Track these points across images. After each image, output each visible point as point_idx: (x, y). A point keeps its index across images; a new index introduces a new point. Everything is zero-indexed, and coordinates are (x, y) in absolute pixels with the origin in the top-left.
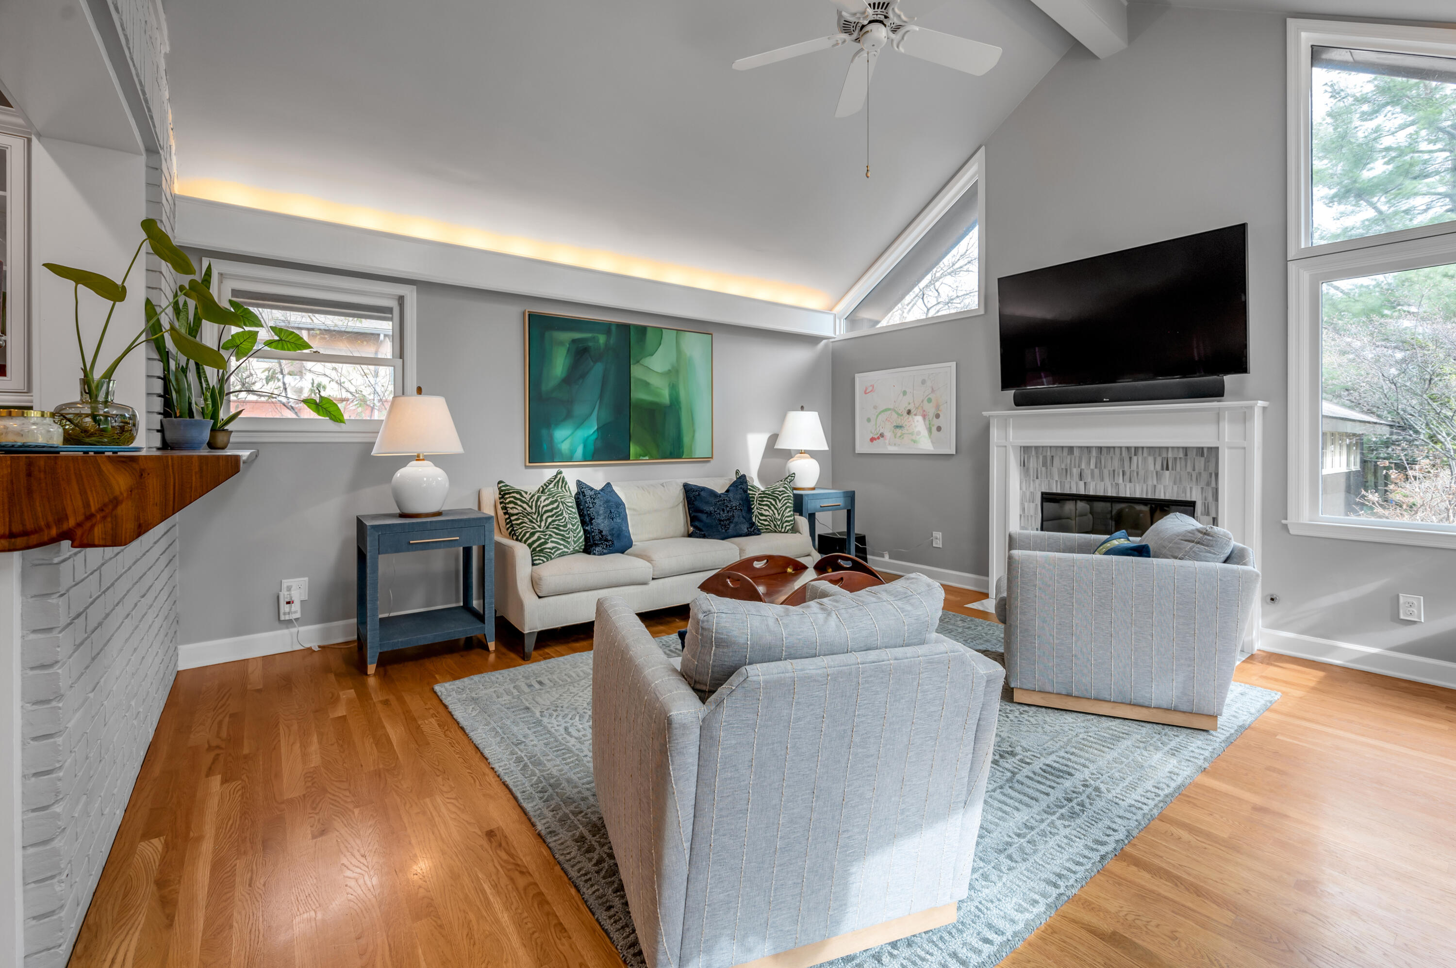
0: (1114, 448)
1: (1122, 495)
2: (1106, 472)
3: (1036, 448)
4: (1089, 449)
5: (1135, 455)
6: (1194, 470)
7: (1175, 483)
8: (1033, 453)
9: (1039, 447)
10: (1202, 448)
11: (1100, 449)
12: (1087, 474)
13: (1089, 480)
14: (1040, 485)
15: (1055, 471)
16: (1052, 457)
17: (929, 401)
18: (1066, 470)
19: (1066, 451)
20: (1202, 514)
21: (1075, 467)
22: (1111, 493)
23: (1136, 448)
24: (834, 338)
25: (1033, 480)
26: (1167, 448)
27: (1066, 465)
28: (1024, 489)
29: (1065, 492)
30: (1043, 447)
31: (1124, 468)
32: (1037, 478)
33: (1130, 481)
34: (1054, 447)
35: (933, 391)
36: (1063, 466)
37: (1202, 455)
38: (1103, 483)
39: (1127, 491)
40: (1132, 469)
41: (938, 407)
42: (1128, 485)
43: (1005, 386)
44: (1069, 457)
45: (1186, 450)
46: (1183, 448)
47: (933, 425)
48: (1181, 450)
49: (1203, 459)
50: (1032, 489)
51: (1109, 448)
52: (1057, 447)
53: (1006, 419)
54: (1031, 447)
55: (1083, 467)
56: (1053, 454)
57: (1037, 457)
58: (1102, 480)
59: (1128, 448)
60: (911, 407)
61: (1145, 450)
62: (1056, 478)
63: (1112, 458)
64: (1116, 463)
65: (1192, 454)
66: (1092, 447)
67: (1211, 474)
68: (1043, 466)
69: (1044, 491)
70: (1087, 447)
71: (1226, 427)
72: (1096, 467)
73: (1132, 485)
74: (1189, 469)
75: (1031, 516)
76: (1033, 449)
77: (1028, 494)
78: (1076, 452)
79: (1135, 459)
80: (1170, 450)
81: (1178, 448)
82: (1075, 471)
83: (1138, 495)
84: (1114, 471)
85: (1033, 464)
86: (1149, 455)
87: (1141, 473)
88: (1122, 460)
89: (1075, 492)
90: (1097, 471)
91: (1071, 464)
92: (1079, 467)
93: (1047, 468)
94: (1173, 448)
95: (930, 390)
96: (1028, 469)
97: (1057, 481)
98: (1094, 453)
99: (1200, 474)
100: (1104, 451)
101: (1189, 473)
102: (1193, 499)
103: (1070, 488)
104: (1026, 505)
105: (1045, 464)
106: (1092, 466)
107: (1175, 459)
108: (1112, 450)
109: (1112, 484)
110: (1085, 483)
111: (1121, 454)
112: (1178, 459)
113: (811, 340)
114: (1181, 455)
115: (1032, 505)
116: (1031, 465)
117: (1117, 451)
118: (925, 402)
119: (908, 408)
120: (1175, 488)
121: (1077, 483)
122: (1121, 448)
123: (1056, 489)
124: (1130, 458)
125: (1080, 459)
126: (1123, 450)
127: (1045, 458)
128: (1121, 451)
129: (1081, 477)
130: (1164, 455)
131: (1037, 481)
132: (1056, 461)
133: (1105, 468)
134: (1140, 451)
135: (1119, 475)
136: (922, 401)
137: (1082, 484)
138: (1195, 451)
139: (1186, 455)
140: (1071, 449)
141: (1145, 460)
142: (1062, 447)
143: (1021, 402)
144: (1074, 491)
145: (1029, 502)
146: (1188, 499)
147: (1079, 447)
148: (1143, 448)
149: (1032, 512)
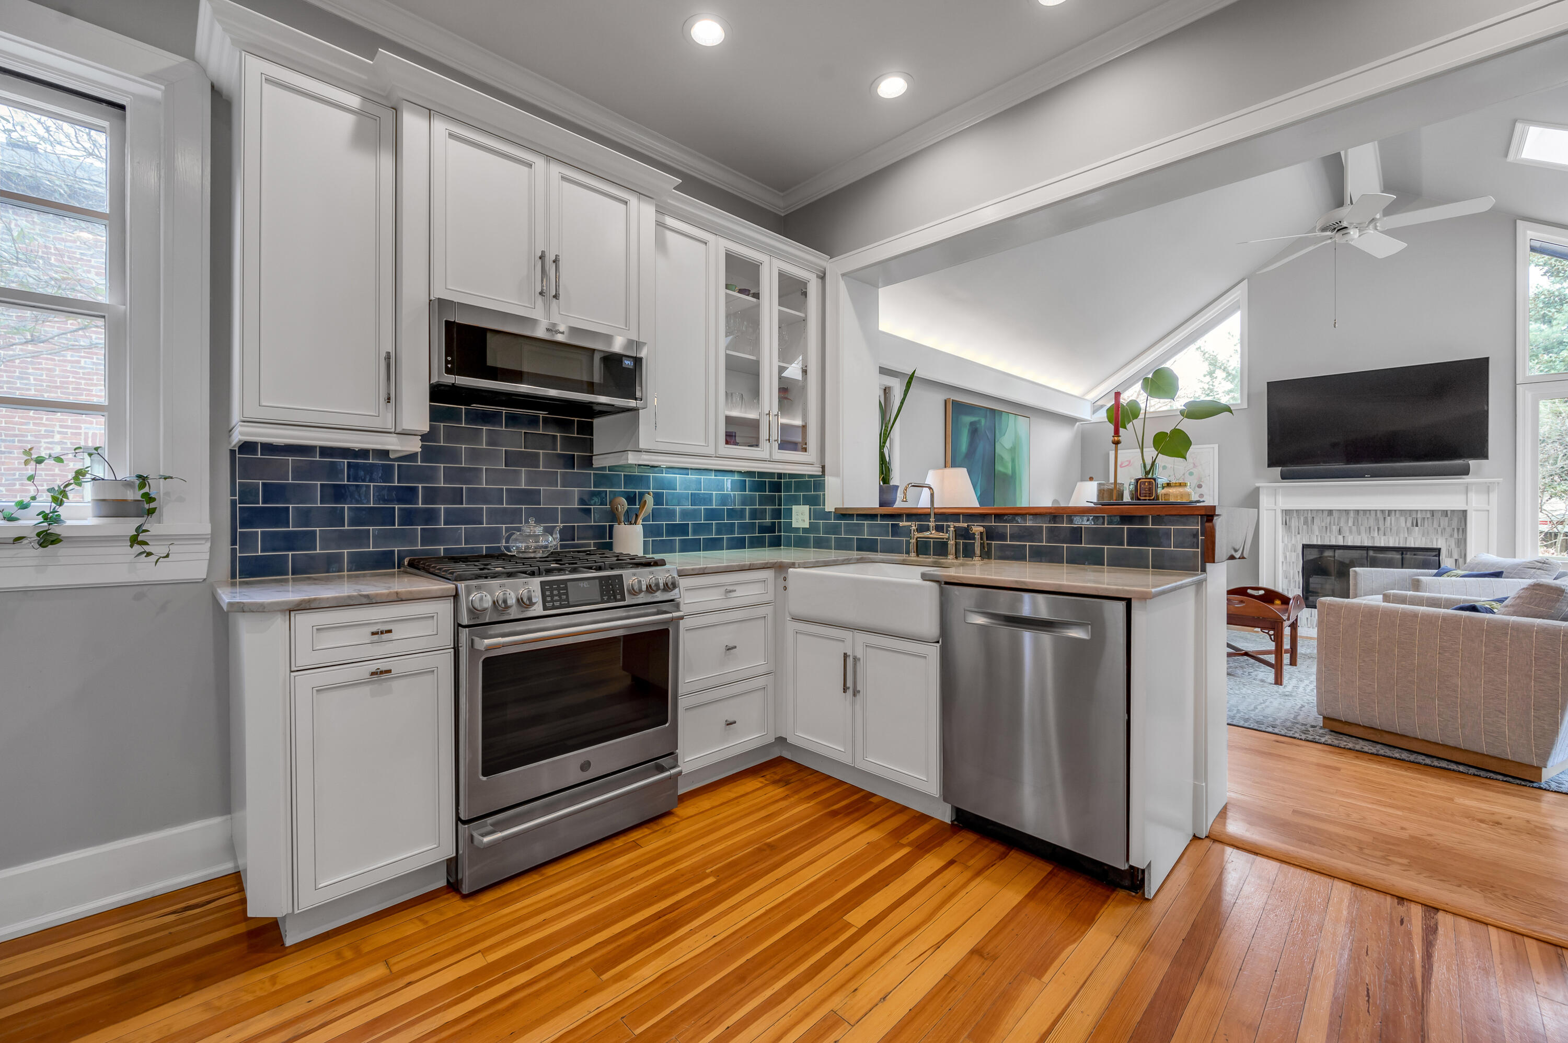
0: (1370, 510)
1: (1377, 545)
2: (1362, 528)
3: (1298, 511)
4: (1347, 512)
5: (1389, 516)
6: (1439, 526)
7: (1423, 535)
8: (1295, 515)
9: (1300, 510)
10: (1447, 511)
11: (1357, 511)
12: (1345, 530)
13: (1347, 534)
14: (1302, 539)
15: (1316, 528)
16: (1313, 518)
17: (1191, 474)
18: (1326, 527)
19: (1326, 514)
20: (1446, 557)
21: (1335, 525)
22: (1367, 543)
23: (1390, 511)
24: (1090, 421)
25: (1295, 535)
26: (1417, 511)
27: (1326, 524)
28: (1286, 542)
29: (1326, 543)
30: (1304, 510)
31: (1379, 524)
32: (1299, 533)
33: (1385, 535)
34: (1315, 510)
35: (1195, 466)
36: (1324, 524)
37: (1447, 516)
38: (1360, 537)
39: (1381, 542)
40: (1386, 526)
41: (1200, 479)
42: (1383, 538)
43: (1272, 463)
44: (1329, 518)
45: (1433, 512)
46: (1430, 511)
48: (1428, 512)
50: (1293, 542)
51: (1365, 511)
52: (1317, 511)
53: (1274, 488)
54: (1293, 510)
55: (1342, 524)
56: (1314, 515)
57: (1299, 518)
58: (1359, 534)
59: (1383, 511)
61: (1397, 512)
62: (1317, 533)
63: (1368, 518)
64: (1372, 522)
65: (1438, 515)
66: (1350, 510)
67: (1453, 529)
68: (1304, 524)
69: (1305, 543)
70: (1346, 510)
71: (1473, 497)
72: (1354, 525)
73: (1386, 537)
74: (1435, 525)
75: (1293, 562)
76: (1295, 511)
77: (1290, 545)
78: (1335, 515)
79: (1388, 519)
80: (1419, 512)
81: (1426, 511)
82: (1335, 528)
83: (1391, 545)
84: (1370, 528)
85: (1294, 523)
86: (1401, 515)
87: (1394, 529)
88: (1377, 520)
90: (1354, 528)
91: (1330, 523)
92: (1338, 525)
93: (1308, 526)
94: (1421, 511)
95: (1192, 465)
96: (1290, 527)
97: (1317, 536)
98: (1352, 514)
99: (1445, 529)
100: (1361, 513)
101: (1435, 528)
102: (1439, 547)
103: (1330, 540)
104: (1288, 554)
105: (1306, 523)
106: (1350, 524)
107: (1424, 518)
108: (1368, 512)
109: (1368, 537)
110: (1344, 537)
111: (1376, 515)
112: (1426, 519)
113: (1070, 420)
114: (1429, 515)
115: (1294, 554)
116: (1293, 524)
117: (1373, 514)
118: (1187, 475)
120: (1424, 539)
121: (1336, 538)
122: (1376, 511)
123: (1315, 542)
124: (1385, 518)
125: (1339, 518)
126: (1378, 512)
127: (1306, 519)
128: (1376, 513)
129: (1340, 532)
130: (1414, 516)
131: (1299, 536)
132: (1317, 521)
133: (1361, 525)
134: (1393, 513)
135: (1374, 530)
136: (1184, 474)
137: (1340, 538)
138: (1440, 513)
139: (1433, 516)
140: (1330, 512)
141: (1397, 519)
142: (1323, 510)
143: (1284, 477)
144: (1333, 543)
145: (1291, 551)
146: (1435, 546)
147: (1338, 510)
148: (1395, 511)
149: (1294, 559)
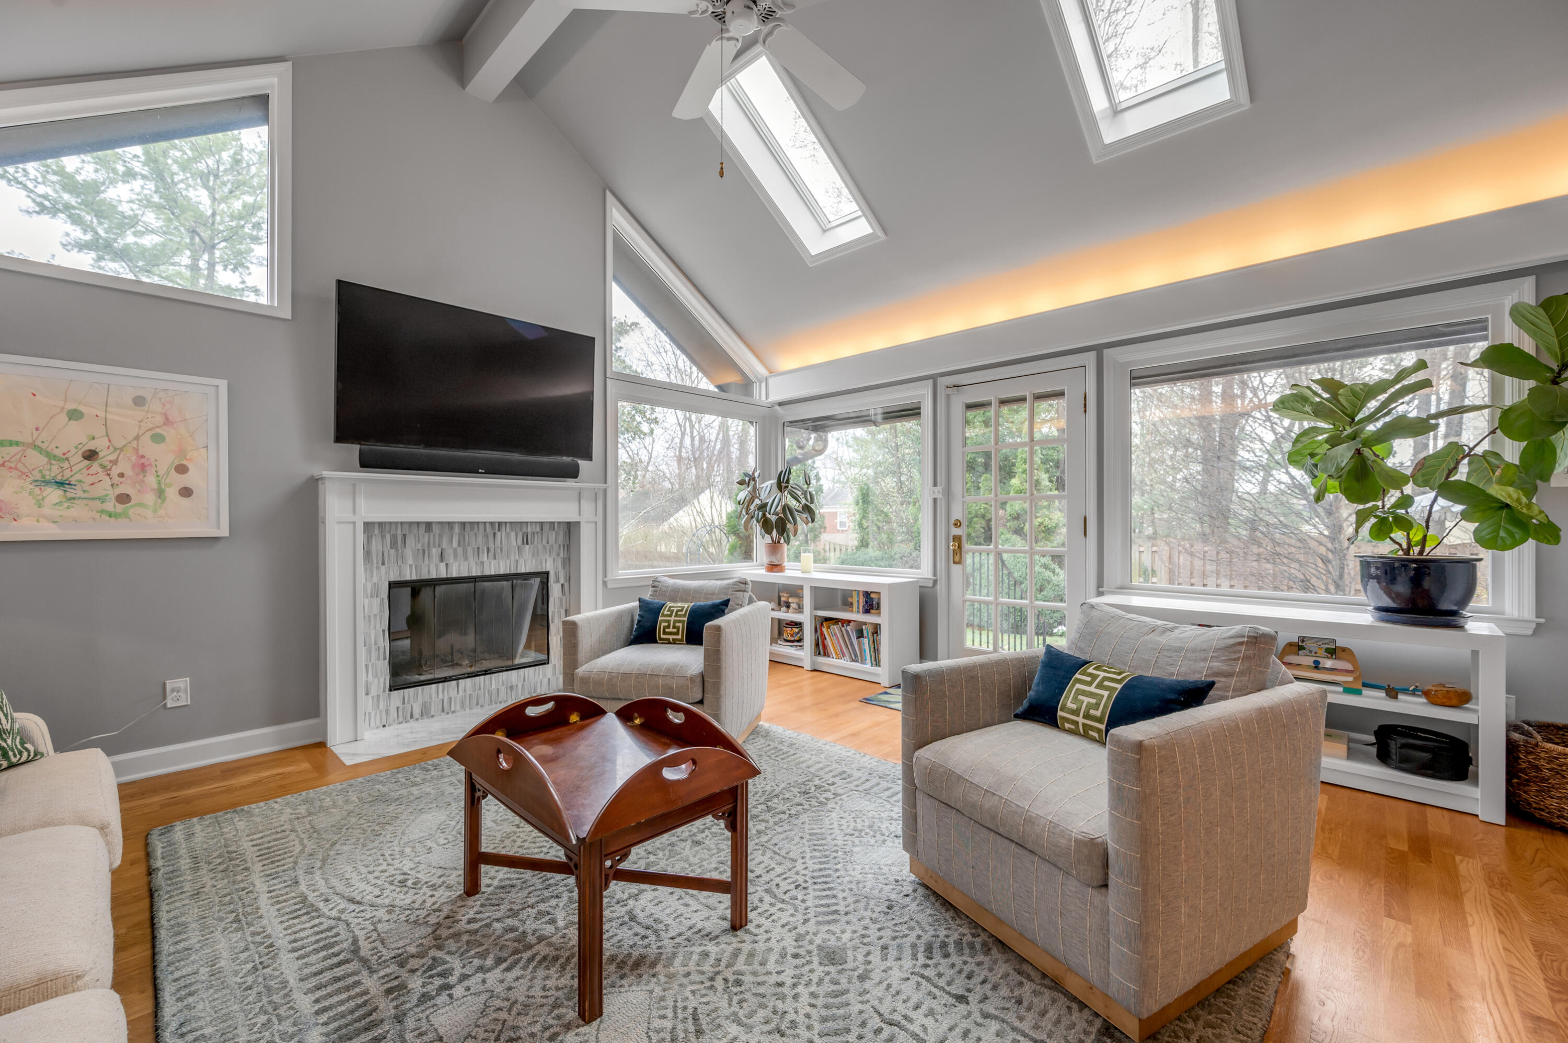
0: (478, 523)
1: (487, 573)
2: (469, 550)
3: (381, 524)
4: (450, 525)
5: (499, 530)
6: (548, 542)
7: (533, 556)
8: (377, 531)
9: (385, 523)
10: (554, 523)
11: (463, 524)
12: (449, 553)
13: (452, 560)
14: (388, 573)
15: (409, 553)
16: (405, 535)
17: (158, 438)
18: (423, 551)
19: (423, 528)
20: (554, 583)
21: (434, 547)
22: (475, 572)
23: (500, 523)
25: (378, 568)
26: (527, 523)
27: (423, 545)
29: (423, 578)
30: (391, 523)
31: (488, 544)
32: (383, 564)
33: (495, 558)
34: (406, 523)
35: (168, 422)
36: (419, 546)
37: (554, 529)
38: (467, 563)
39: (492, 568)
40: (496, 545)
41: (182, 452)
42: (493, 562)
43: (342, 437)
44: (426, 535)
45: (542, 524)
46: (539, 523)
47: (170, 485)
48: (538, 525)
49: (554, 533)
50: (375, 580)
51: (472, 524)
52: (411, 524)
54: (374, 523)
55: (444, 545)
56: (406, 531)
57: (383, 537)
58: (466, 559)
59: (492, 524)
60: (99, 444)
61: (508, 525)
62: (411, 562)
63: (476, 534)
64: (480, 539)
65: (546, 528)
66: (454, 523)
67: (559, 546)
68: (391, 548)
69: (392, 579)
70: (449, 523)
71: (586, 505)
72: (459, 545)
73: (496, 561)
74: (544, 542)
75: (375, 615)
76: (376, 526)
77: (369, 586)
78: (436, 529)
79: (499, 534)
80: (529, 525)
81: (536, 523)
82: (435, 552)
83: (501, 571)
84: (478, 548)
85: (376, 545)
86: (512, 529)
87: (505, 549)
88: (486, 536)
89: (434, 576)
90: (460, 550)
91: (429, 543)
92: (439, 546)
93: (397, 550)
94: (531, 523)
95: (159, 419)
97: (411, 566)
98: (457, 529)
99: (552, 546)
100: (468, 527)
101: (544, 546)
102: (547, 570)
103: (429, 572)
105: (394, 544)
106: (455, 544)
107: (533, 533)
108: (476, 526)
109: (476, 563)
110: (447, 565)
111: (485, 530)
112: (536, 534)
114: (538, 529)
115: (376, 601)
117: (481, 527)
118: (146, 439)
119: (90, 447)
120: (534, 560)
121: (437, 566)
122: (485, 523)
123: (409, 575)
124: (494, 534)
125: (441, 536)
126: (488, 525)
127: (394, 538)
128: (485, 527)
129: (442, 557)
130: (525, 530)
131: (383, 568)
132: (410, 541)
133: (468, 545)
134: (503, 527)
135: (483, 552)
136: (137, 438)
137: (443, 566)
138: (548, 526)
139: (542, 529)
140: (429, 525)
141: (508, 535)
142: (418, 523)
143: (365, 462)
145: (372, 597)
146: (544, 570)
147: (439, 523)
148: (506, 523)
149: (376, 610)
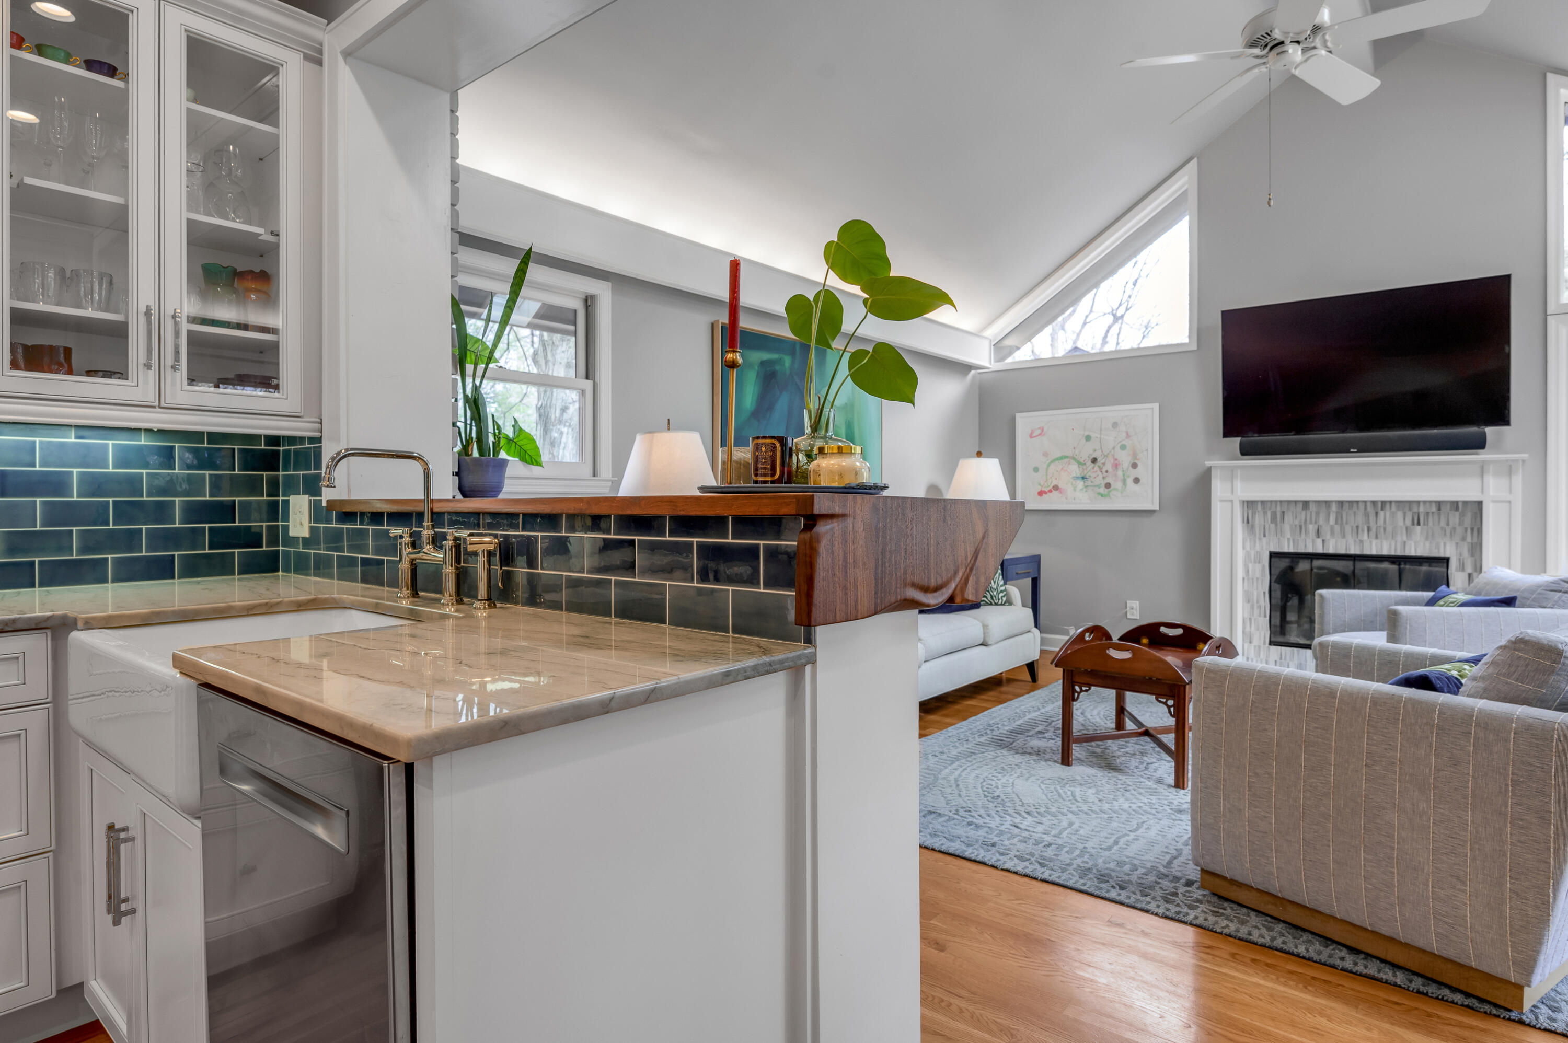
0: (1357, 502)
1: (1367, 552)
2: (1348, 528)
3: (1263, 502)
4: (1327, 503)
5: (1382, 509)
6: (1448, 524)
7: (1427, 538)
8: (1259, 508)
9: (1267, 501)
10: (1457, 502)
11: (1341, 503)
12: (1326, 530)
13: (1328, 536)
14: (1268, 544)
15: (1287, 527)
16: (1283, 512)
17: (1123, 447)
18: (1301, 527)
19: (1300, 506)
20: (1457, 570)
21: (1311, 523)
22: (1353, 551)
23: (1383, 503)
24: (989, 368)
25: (1260, 539)
26: (1419, 502)
27: (1300, 522)
28: (1248, 548)
30: (1271, 501)
31: (1369, 523)
32: (1264, 536)
33: (1377, 537)
34: (1285, 501)
35: (1128, 436)
36: (1297, 522)
37: (1457, 509)
38: (1344, 541)
39: (1373, 548)
40: (1378, 524)
41: (1135, 455)
42: (1374, 542)
43: (1228, 432)
44: (1304, 512)
45: (1439, 504)
46: (1436, 502)
47: (1129, 476)
48: (1434, 505)
49: (1457, 514)
50: (1258, 548)
51: (1351, 503)
52: (1289, 502)
53: (1232, 470)
54: (1257, 502)
55: (1321, 521)
56: (1285, 509)
57: (1265, 513)
58: (1344, 536)
59: (1374, 503)
60: (1097, 454)
61: (1393, 505)
62: (1288, 535)
63: (1355, 513)
64: (1360, 519)
65: (1446, 509)
66: (1331, 501)
67: (1466, 529)
68: (1272, 522)
69: (1273, 550)
70: (1326, 502)
71: (1491, 481)
72: (1336, 523)
73: (1378, 541)
74: (1443, 523)
75: (1257, 577)
76: (1259, 504)
77: (1253, 553)
78: (1313, 507)
79: (1381, 514)
80: (1421, 504)
81: (1431, 502)
82: (1312, 528)
83: (1385, 552)
84: (1357, 527)
85: (1258, 520)
86: (1398, 508)
87: (1389, 529)
88: (1367, 515)
90: (1337, 528)
91: (1306, 520)
92: (1316, 523)
93: (1276, 525)
94: (1425, 502)
95: (1124, 435)
96: (1253, 526)
97: (1289, 539)
98: (1334, 508)
99: (1454, 528)
100: (1346, 506)
101: (1442, 528)
102: (1447, 555)
103: (1305, 546)
104: (1250, 566)
105: (1274, 520)
106: (1332, 522)
107: (1427, 513)
108: (1355, 505)
109: (1355, 541)
110: (1323, 541)
111: (1366, 509)
112: (1431, 514)
113: (963, 368)
114: (1434, 509)
115: (1258, 567)
116: (1257, 522)
117: (1362, 506)
118: (1118, 448)
119: (1094, 456)
120: (1427, 544)
121: (1313, 542)
122: (1365, 502)
123: (1288, 548)
124: (1377, 513)
125: (1318, 513)
126: (1369, 504)
127: (1274, 514)
128: (1366, 506)
129: (1318, 534)
130: (1415, 510)
131: (1264, 540)
132: (1289, 517)
133: (1347, 523)
134: (1388, 506)
135: (1363, 531)
136: (1114, 448)
137: (1319, 541)
138: (1448, 506)
139: (1439, 509)
140: (1306, 504)
141: (1393, 515)
142: (1296, 502)
143: (1246, 451)
144: (1310, 550)
145: (1255, 562)
146: (1442, 555)
147: (1316, 501)
148: (1391, 502)
149: (1258, 574)
